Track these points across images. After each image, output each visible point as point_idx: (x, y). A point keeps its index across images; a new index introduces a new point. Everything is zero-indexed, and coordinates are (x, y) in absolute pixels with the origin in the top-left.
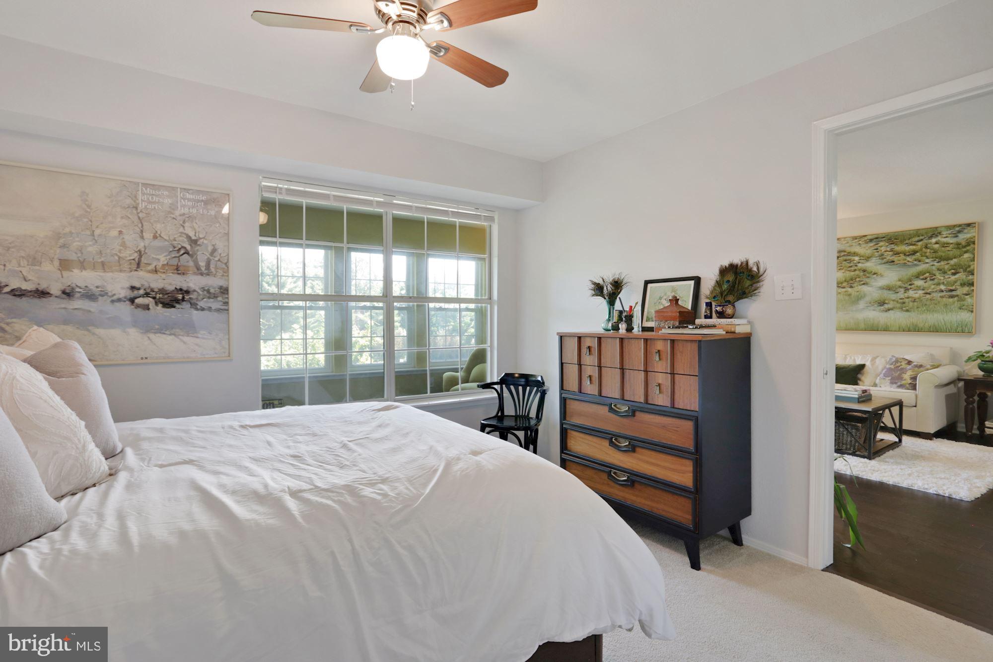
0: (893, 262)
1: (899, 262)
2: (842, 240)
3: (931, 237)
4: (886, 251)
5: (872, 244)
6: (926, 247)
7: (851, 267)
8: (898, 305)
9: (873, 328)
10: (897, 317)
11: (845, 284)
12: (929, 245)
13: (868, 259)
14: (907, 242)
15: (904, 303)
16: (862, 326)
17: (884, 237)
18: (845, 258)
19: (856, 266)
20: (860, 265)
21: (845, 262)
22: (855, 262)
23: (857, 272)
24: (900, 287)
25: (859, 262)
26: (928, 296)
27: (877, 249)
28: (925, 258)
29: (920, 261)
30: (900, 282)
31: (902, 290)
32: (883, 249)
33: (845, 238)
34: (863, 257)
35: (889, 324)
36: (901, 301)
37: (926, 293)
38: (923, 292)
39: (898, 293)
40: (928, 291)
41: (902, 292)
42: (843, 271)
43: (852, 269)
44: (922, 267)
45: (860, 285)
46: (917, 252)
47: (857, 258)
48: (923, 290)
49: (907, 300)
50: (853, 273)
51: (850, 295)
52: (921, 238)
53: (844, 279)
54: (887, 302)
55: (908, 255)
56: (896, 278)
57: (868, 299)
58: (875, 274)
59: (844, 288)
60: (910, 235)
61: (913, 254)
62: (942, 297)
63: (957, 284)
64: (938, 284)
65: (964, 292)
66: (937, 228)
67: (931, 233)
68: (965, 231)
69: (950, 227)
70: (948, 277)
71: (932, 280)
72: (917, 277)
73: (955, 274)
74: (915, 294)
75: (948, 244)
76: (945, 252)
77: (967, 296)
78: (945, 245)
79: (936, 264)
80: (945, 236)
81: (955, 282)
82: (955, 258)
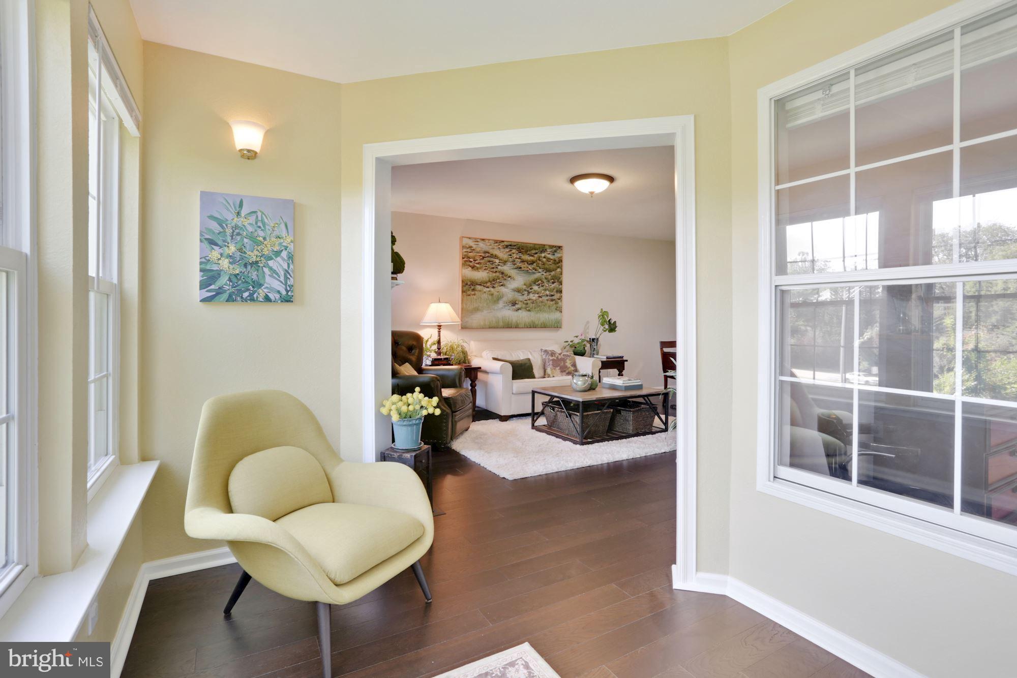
0: (521, 268)
1: (524, 269)
2: (486, 241)
3: (541, 252)
4: (516, 258)
5: (507, 250)
6: (539, 260)
7: (493, 268)
8: (524, 306)
9: (509, 326)
10: (523, 316)
11: (489, 284)
12: (540, 258)
13: (505, 262)
14: (529, 253)
15: (527, 304)
16: (501, 324)
17: (515, 246)
18: (489, 259)
19: (497, 268)
20: (499, 267)
21: (489, 263)
22: (496, 264)
23: (497, 274)
24: (525, 290)
25: (499, 265)
26: (540, 299)
27: (511, 255)
28: (538, 268)
29: (536, 270)
30: (525, 286)
31: (526, 293)
32: (515, 256)
33: (489, 240)
34: (502, 260)
35: (518, 322)
36: (525, 302)
37: (539, 297)
38: (538, 295)
39: (523, 295)
40: (540, 295)
41: (526, 295)
42: (487, 271)
43: (494, 270)
44: (537, 275)
45: (500, 286)
46: (534, 262)
47: (497, 261)
48: (538, 293)
49: (529, 302)
50: (494, 274)
51: (492, 295)
52: (537, 251)
53: (488, 279)
54: (517, 302)
55: (530, 264)
56: (523, 283)
57: (505, 299)
58: (509, 277)
59: (488, 287)
60: (530, 247)
61: (532, 264)
62: (547, 300)
63: (555, 291)
64: (545, 290)
65: (558, 297)
66: (544, 245)
67: (542, 248)
68: (558, 251)
69: (551, 247)
70: (550, 284)
71: (542, 286)
72: (535, 283)
73: (553, 283)
74: (533, 297)
75: (550, 259)
76: (548, 265)
77: (559, 301)
78: (549, 260)
79: (544, 274)
80: (548, 253)
81: (554, 289)
82: (553, 271)
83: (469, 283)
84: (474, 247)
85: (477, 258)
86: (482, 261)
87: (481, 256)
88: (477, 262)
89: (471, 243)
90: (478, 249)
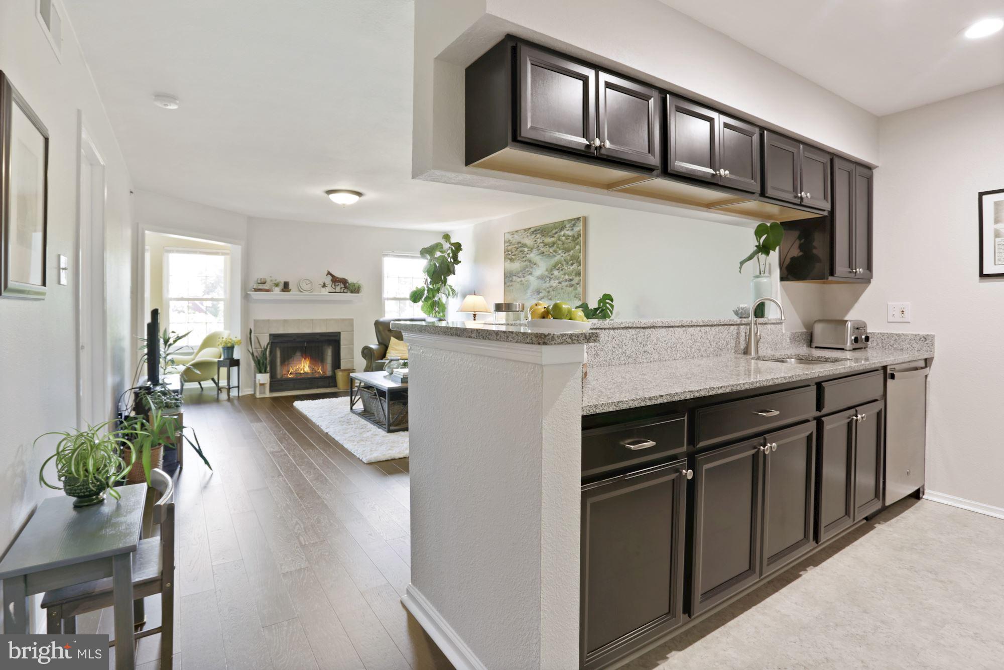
0: (544, 253)
1: (546, 253)
2: (519, 232)
3: (561, 230)
4: (540, 243)
5: (533, 237)
6: (559, 240)
8: (547, 294)
11: (521, 274)
12: (560, 237)
13: (531, 250)
14: (550, 234)
15: (549, 292)
17: (539, 230)
19: (526, 256)
20: (528, 255)
21: (520, 253)
22: (526, 253)
23: (526, 262)
24: (547, 277)
26: (560, 285)
28: (558, 249)
29: (556, 253)
30: (547, 272)
31: (548, 279)
32: (539, 241)
33: (520, 230)
34: (529, 248)
36: (547, 290)
37: (560, 283)
38: (557, 281)
39: (546, 282)
40: (560, 281)
41: (548, 282)
42: (520, 261)
43: (524, 259)
44: (558, 257)
45: (528, 275)
46: (555, 244)
47: (526, 249)
48: (558, 279)
49: (550, 289)
51: (523, 284)
52: (557, 230)
53: (520, 270)
54: (541, 291)
55: (551, 247)
56: (545, 269)
57: (532, 288)
58: (535, 264)
59: (520, 277)
60: (551, 227)
61: (553, 246)
62: (566, 286)
63: (573, 274)
64: (564, 274)
65: (577, 282)
66: (563, 221)
67: (561, 226)
68: (577, 224)
69: (570, 221)
70: (569, 267)
71: (562, 270)
72: (555, 268)
73: (572, 264)
74: (554, 283)
75: (569, 236)
76: (567, 244)
77: (578, 286)
78: (567, 237)
79: (563, 255)
80: (567, 229)
81: (572, 272)
82: (572, 250)
83: (508, 276)
84: (511, 239)
85: (513, 250)
86: (516, 253)
87: (515, 247)
88: (513, 254)
89: (509, 237)
90: (514, 242)
